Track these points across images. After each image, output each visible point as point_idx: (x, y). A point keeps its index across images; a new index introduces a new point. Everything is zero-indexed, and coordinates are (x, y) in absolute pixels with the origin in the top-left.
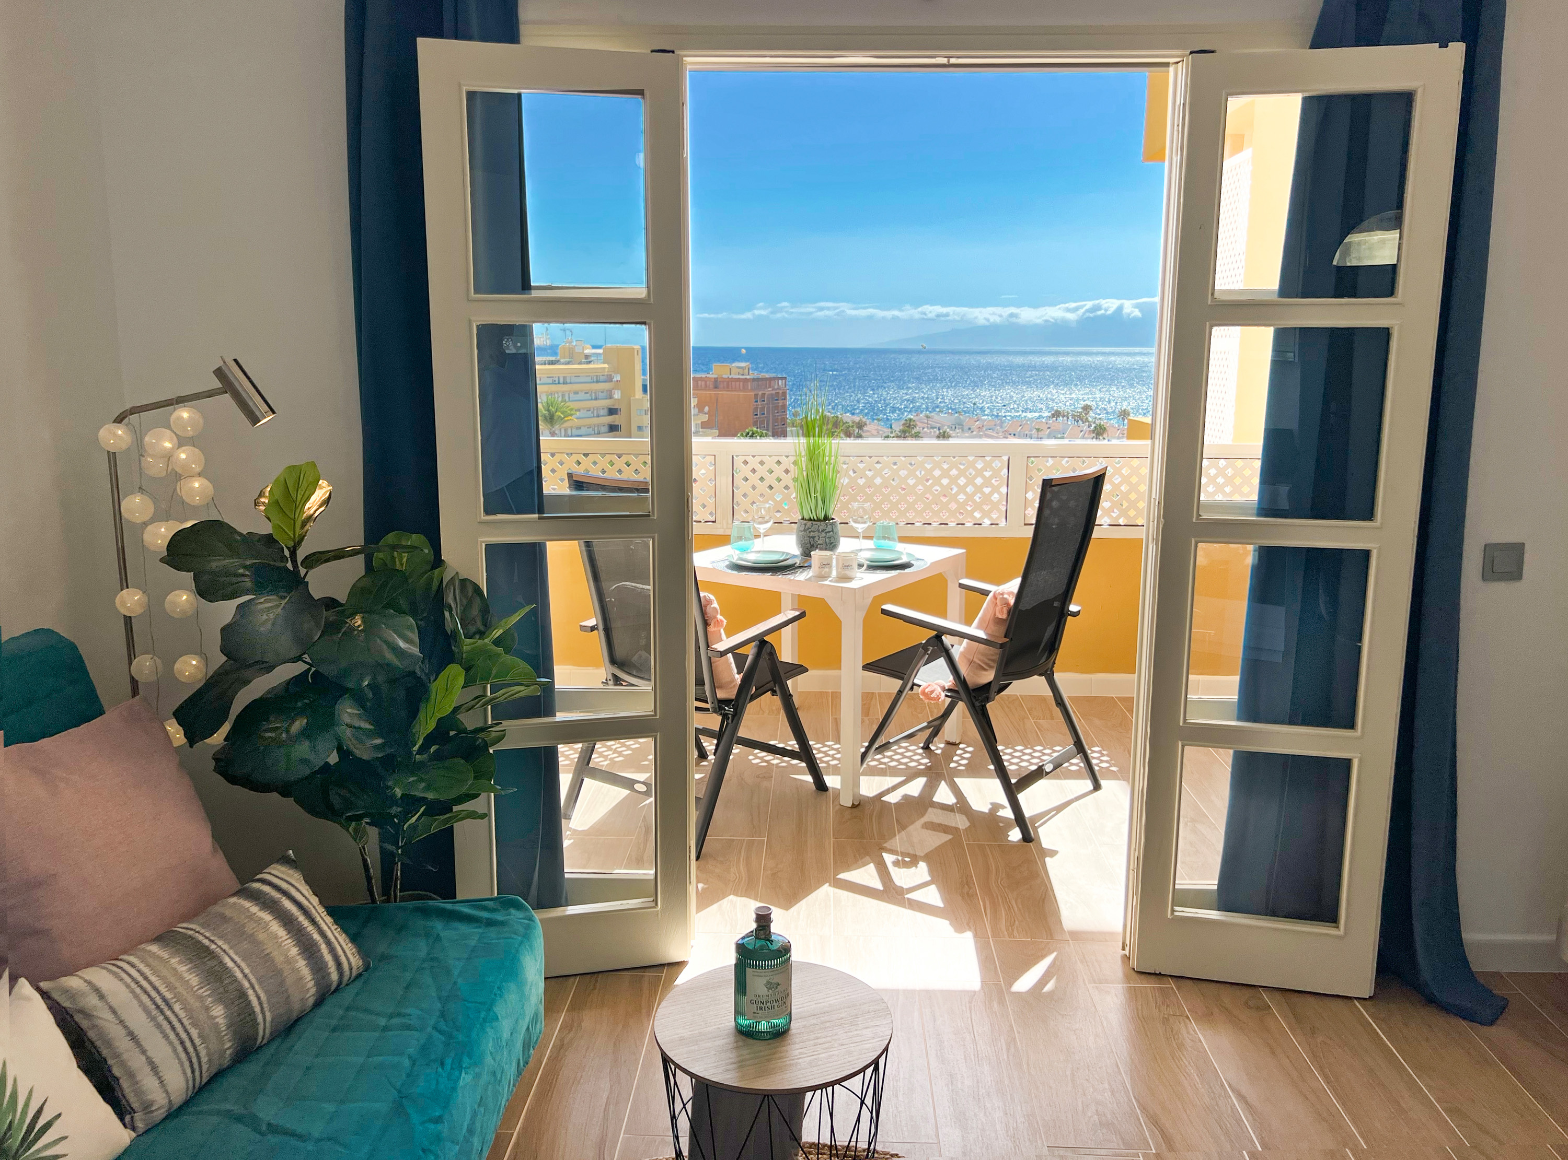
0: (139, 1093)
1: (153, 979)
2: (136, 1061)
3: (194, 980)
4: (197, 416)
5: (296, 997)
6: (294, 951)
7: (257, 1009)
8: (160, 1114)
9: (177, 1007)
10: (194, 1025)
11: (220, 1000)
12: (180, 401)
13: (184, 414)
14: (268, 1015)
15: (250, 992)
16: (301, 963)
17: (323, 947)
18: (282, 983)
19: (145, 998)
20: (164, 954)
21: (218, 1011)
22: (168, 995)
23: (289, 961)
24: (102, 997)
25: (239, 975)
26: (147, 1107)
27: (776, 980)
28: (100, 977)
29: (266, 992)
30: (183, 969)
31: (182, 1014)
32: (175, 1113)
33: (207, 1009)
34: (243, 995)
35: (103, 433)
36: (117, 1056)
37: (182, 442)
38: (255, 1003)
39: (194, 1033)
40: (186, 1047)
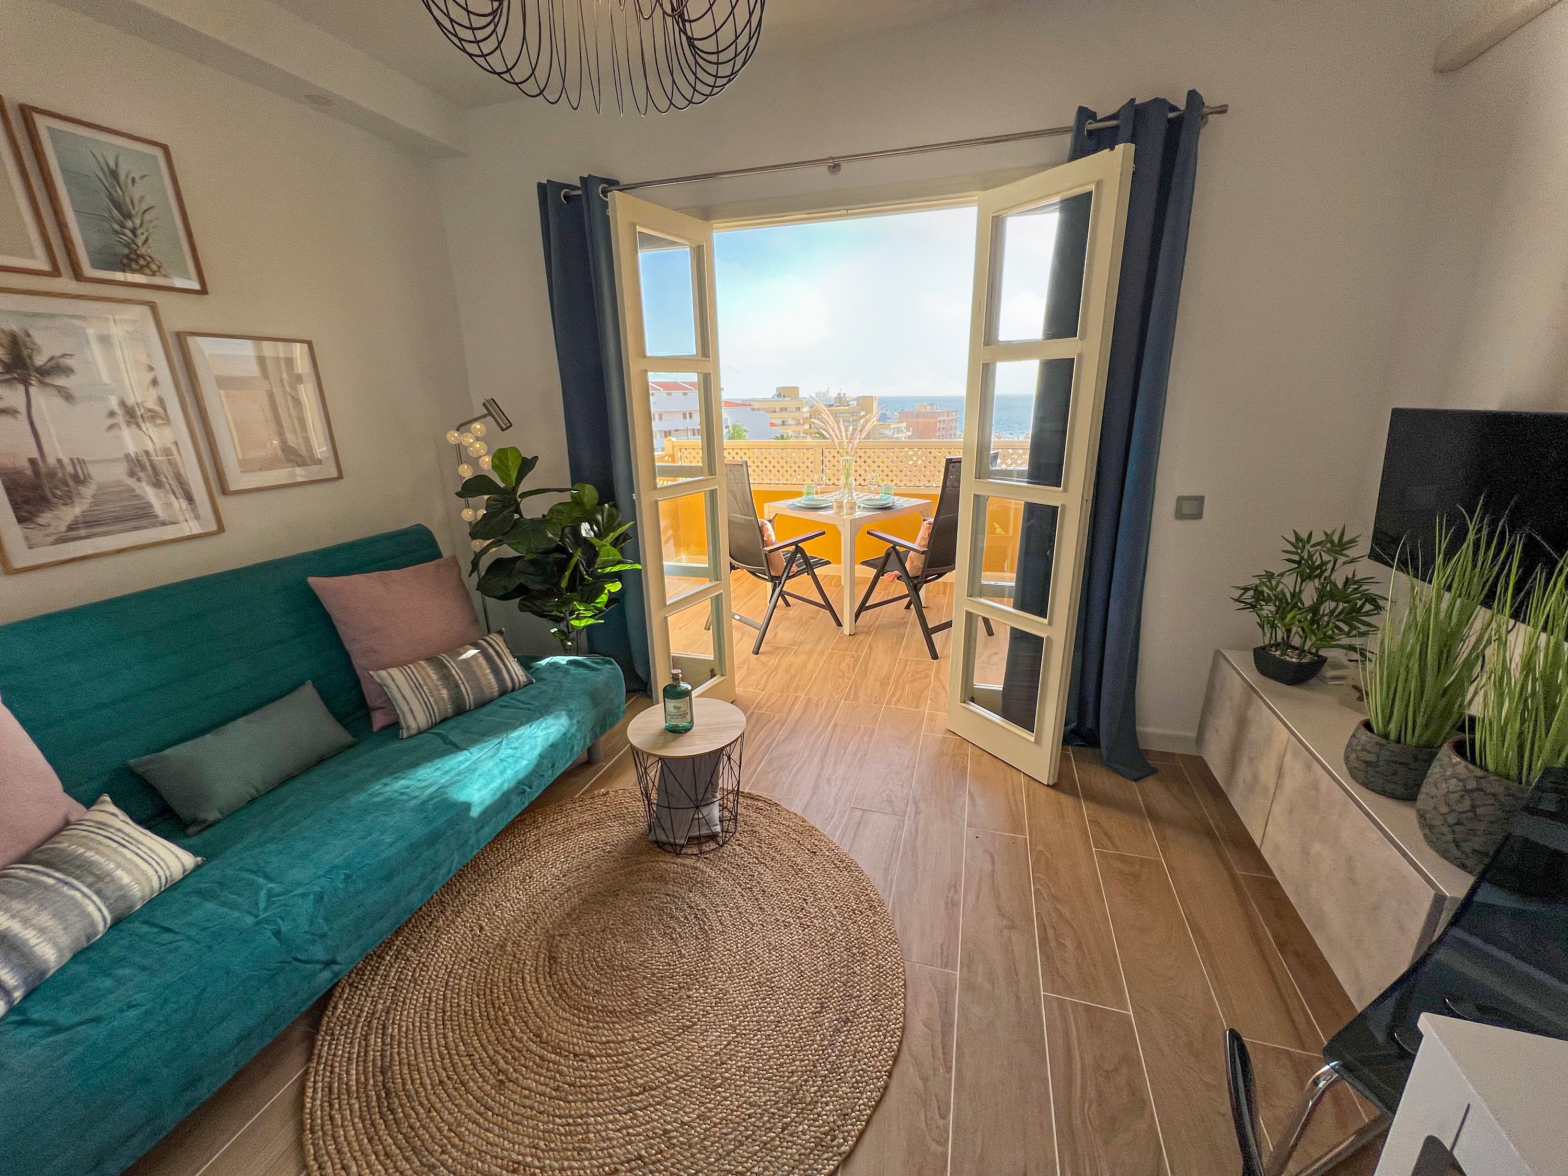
0: (406, 722)
1: (417, 675)
2: (406, 708)
3: (435, 677)
4: (484, 429)
5: (487, 691)
6: (488, 671)
7: (465, 694)
8: (414, 732)
9: (425, 688)
10: (432, 696)
11: (446, 687)
12: (476, 420)
13: (478, 426)
14: (471, 697)
15: (462, 686)
16: (491, 677)
17: (504, 671)
18: (480, 683)
19: (411, 682)
20: (425, 665)
21: (444, 693)
22: (422, 682)
23: (485, 675)
24: (393, 680)
25: (457, 678)
26: (408, 728)
27: (679, 705)
28: (395, 672)
29: (471, 687)
30: (431, 672)
31: (427, 691)
32: (420, 732)
33: (439, 690)
34: (457, 686)
35: (448, 435)
36: (398, 705)
37: (477, 439)
38: (464, 690)
39: (431, 699)
40: (428, 707)
